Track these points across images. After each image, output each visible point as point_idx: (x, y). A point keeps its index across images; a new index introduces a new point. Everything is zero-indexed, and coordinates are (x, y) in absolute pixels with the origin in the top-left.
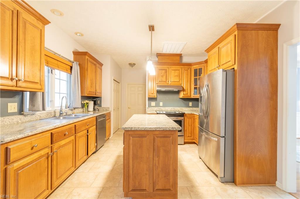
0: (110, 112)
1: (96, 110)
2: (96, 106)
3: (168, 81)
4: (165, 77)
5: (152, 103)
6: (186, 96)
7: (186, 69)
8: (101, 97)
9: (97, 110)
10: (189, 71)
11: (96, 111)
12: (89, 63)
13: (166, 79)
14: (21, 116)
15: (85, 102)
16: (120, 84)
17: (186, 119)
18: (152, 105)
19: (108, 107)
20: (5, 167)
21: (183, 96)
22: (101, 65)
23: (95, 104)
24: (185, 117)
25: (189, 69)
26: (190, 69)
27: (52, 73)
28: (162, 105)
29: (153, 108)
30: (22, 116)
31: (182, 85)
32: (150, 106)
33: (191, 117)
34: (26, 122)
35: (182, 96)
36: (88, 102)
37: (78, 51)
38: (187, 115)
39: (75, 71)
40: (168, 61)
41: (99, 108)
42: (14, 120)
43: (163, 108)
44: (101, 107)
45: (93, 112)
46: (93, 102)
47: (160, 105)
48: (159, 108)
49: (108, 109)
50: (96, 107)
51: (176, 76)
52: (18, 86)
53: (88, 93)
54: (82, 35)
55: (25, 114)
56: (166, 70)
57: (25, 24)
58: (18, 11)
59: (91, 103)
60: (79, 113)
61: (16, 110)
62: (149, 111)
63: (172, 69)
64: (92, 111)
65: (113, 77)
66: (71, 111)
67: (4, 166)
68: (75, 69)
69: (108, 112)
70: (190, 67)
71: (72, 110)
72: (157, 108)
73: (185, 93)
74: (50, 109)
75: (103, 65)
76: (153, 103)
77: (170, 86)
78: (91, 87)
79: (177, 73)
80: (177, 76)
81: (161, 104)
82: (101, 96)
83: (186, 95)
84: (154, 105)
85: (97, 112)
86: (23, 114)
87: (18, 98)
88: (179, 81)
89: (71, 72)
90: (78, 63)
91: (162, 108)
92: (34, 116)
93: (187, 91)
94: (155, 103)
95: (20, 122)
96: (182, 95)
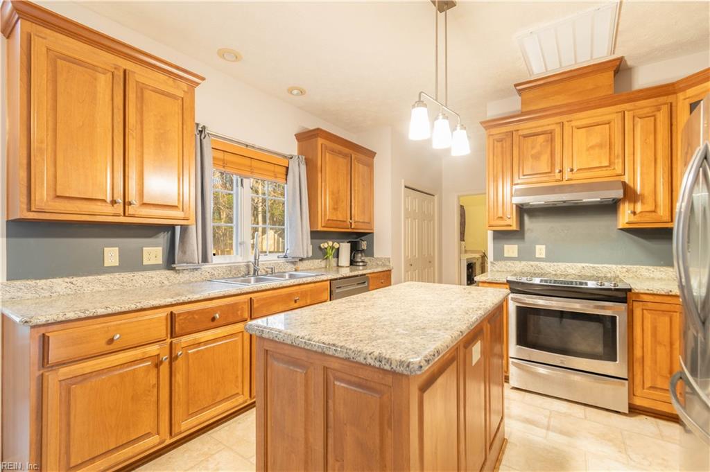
0: (390, 271)
1: (358, 264)
2: (360, 255)
3: (560, 171)
4: (545, 158)
5: (506, 247)
6: (643, 220)
7: (646, 110)
8: (373, 233)
9: (361, 264)
10: (662, 117)
11: (359, 266)
12: (327, 154)
13: (553, 165)
14: (168, 271)
15: (326, 245)
16: (436, 198)
17: (638, 313)
18: (506, 255)
19: (386, 257)
20: (41, 372)
21: (633, 219)
22: (372, 154)
23: (355, 249)
24: (635, 304)
25: (659, 110)
26: (665, 109)
27: (242, 185)
28: (543, 256)
29: (509, 263)
30: (172, 271)
31: (626, 179)
32: (499, 256)
33: (664, 307)
34: (179, 284)
35: (627, 221)
36: (336, 245)
37: (307, 130)
38: (645, 298)
39: (294, 176)
40: (561, 100)
41: (366, 259)
42: (154, 279)
43: (548, 264)
44: (373, 256)
45: (348, 269)
46: (349, 244)
47: (538, 255)
48: (532, 263)
49: (388, 264)
50: (359, 257)
51: (592, 147)
52: (127, 214)
53: (323, 225)
54: (302, 92)
55: (177, 268)
56: (551, 132)
57: (142, 93)
58: (125, 71)
59: (345, 248)
60: (315, 269)
61: (160, 260)
62: (498, 271)
63: (575, 123)
64: (346, 267)
65: (403, 181)
66: (293, 266)
67: (39, 370)
68: (294, 173)
69: (385, 269)
70: (670, 99)
71: (294, 263)
72: (524, 263)
73: (639, 208)
74: (240, 259)
75: (376, 153)
76: (511, 249)
77: (571, 185)
78: (335, 209)
79: (598, 135)
80: (601, 146)
81: (540, 250)
82: (372, 229)
83: (648, 218)
84: (515, 255)
85: (361, 268)
86: (173, 269)
87: (163, 238)
88: (611, 164)
89: (286, 180)
90: (304, 157)
91: (543, 264)
92: (197, 274)
93: (650, 200)
94: (516, 246)
95: (166, 282)
96: (625, 216)
